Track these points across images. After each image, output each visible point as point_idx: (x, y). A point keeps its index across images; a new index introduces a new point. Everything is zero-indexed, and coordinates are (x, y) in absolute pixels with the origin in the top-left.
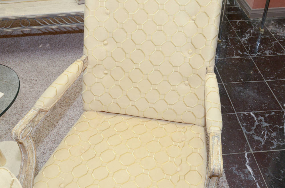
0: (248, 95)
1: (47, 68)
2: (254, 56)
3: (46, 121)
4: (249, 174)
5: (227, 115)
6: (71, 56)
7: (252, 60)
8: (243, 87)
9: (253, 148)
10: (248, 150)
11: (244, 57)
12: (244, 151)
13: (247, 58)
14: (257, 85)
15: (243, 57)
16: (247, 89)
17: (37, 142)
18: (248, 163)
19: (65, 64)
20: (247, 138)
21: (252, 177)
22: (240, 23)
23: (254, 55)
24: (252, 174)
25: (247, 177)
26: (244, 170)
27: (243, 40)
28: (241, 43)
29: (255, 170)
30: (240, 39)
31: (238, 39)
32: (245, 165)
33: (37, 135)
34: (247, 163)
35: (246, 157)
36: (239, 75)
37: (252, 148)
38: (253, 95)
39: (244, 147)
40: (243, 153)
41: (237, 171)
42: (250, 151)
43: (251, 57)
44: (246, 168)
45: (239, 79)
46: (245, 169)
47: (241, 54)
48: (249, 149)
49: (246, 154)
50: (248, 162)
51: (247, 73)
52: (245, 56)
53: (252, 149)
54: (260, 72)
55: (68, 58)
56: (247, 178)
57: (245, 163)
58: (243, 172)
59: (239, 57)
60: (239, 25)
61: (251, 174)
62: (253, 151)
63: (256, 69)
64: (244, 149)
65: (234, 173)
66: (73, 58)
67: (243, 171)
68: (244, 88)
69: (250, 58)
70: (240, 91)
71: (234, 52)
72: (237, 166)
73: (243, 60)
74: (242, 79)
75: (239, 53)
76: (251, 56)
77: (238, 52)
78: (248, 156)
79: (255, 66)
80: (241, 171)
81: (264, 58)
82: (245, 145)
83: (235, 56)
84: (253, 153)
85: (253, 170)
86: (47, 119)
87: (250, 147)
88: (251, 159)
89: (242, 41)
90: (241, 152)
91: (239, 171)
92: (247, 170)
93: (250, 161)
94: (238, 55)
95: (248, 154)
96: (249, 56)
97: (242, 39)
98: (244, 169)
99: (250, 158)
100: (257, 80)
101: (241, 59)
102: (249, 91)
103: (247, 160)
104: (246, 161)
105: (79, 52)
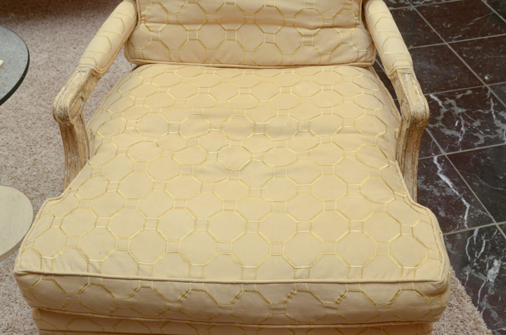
0: (420, 67)
2: (419, 4)
4: (446, 187)
6: (66, 32)
7: (416, 12)
9: (446, 148)
10: (437, 152)
11: (401, 8)
12: (430, 155)
13: (406, 9)
14: (433, 51)
15: (399, 8)
16: (417, 59)
18: (441, 171)
19: (60, 46)
20: (432, 134)
21: (453, 191)
23: (418, 2)
24: (451, 186)
25: (444, 191)
26: (437, 182)
29: (456, 180)
32: (437, 175)
34: (439, 171)
35: (435, 162)
37: (444, 148)
38: (428, 67)
39: (430, 147)
40: (429, 157)
41: (426, 185)
42: (441, 153)
43: (412, 6)
44: (439, 178)
46: (438, 180)
48: (439, 150)
49: (435, 158)
50: (440, 169)
51: (411, 33)
52: (403, 6)
53: (444, 150)
54: (434, 31)
55: (62, 36)
56: (444, 193)
57: (437, 172)
58: (436, 186)
61: (449, 187)
62: (447, 152)
63: (426, 26)
64: (429, 152)
65: (421, 188)
66: (73, 35)
67: (435, 184)
69: (411, 9)
72: (423, 178)
73: (399, 13)
75: (391, 2)
76: (414, 5)
78: (439, 161)
79: (424, 21)
80: (432, 184)
81: (437, 6)
82: (430, 145)
84: (447, 155)
85: (451, 180)
87: (439, 147)
88: (444, 165)
90: (426, 157)
91: (428, 184)
92: (441, 182)
93: (443, 168)
95: (438, 158)
96: (410, 6)
98: (436, 180)
99: (442, 164)
100: (432, 44)
102: (420, 61)
103: (438, 167)
104: (437, 169)
105: (82, 22)
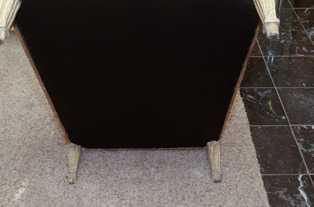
0: (311, 103)
1: (23, 56)
3: (20, 121)
4: (301, 200)
5: (277, 127)
8: (304, 93)
9: (311, 170)
10: (303, 171)
11: (311, 56)
12: (297, 173)
15: (309, 56)
16: (311, 96)
17: (5, 145)
18: (302, 187)
20: (304, 157)
21: (306, 205)
22: (309, 12)
24: (306, 201)
25: (299, 204)
26: (296, 195)
27: (312, 34)
28: (308, 37)
29: (312, 196)
30: (307, 32)
31: (304, 32)
32: (297, 189)
33: (6, 137)
34: (300, 187)
35: (300, 179)
36: (301, 79)
37: (310, 169)
39: (299, 167)
40: (296, 174)
41: (286, 196)
42: (306, 173)
44: (299, 192)
45: (299, 84)
46: (297, 194)
47: (307, 51)
48: (306, 171)
49: (301, 176)
50: (302, 185)
51: (312, 76)
52: (313, 55)
53: (309, 171)
56: (299, 205)
57: (298, 187)
58: (294, 198)
59: (303, 56)
60: (308, 15)
61: (304, 200)
62: (311, 173)
64: (297, 170)
65: (281, 198)
67: (293, 196)
68: (306, 95)
70: (300, 99)
71: (296, 49)
72: (285, 190)
73: (308, 60)
74: (304, 84)
75: (304, 51)
77: (302, 50)
78: (303, 179)
80: (291, 196)
82: (300, 165)
83: (297, 54)
84: (311, 175)
85: (308, 196)
86: (21, 119)
87: (307, 168)
88: (306, 182)
89: (310, 35)
90: (293, 174)
91: (287, 196)
92: (299, 195)
93: (304, 185)
94: (301, 53)
95: (302, 177)
97: (310, 33)
98: (295, 194)
99: (305, 181)
101: (305, 58)
102: (313, 99)
103: (301, 183)
104: (300, 185)
